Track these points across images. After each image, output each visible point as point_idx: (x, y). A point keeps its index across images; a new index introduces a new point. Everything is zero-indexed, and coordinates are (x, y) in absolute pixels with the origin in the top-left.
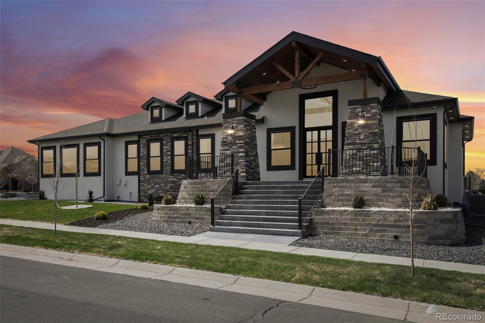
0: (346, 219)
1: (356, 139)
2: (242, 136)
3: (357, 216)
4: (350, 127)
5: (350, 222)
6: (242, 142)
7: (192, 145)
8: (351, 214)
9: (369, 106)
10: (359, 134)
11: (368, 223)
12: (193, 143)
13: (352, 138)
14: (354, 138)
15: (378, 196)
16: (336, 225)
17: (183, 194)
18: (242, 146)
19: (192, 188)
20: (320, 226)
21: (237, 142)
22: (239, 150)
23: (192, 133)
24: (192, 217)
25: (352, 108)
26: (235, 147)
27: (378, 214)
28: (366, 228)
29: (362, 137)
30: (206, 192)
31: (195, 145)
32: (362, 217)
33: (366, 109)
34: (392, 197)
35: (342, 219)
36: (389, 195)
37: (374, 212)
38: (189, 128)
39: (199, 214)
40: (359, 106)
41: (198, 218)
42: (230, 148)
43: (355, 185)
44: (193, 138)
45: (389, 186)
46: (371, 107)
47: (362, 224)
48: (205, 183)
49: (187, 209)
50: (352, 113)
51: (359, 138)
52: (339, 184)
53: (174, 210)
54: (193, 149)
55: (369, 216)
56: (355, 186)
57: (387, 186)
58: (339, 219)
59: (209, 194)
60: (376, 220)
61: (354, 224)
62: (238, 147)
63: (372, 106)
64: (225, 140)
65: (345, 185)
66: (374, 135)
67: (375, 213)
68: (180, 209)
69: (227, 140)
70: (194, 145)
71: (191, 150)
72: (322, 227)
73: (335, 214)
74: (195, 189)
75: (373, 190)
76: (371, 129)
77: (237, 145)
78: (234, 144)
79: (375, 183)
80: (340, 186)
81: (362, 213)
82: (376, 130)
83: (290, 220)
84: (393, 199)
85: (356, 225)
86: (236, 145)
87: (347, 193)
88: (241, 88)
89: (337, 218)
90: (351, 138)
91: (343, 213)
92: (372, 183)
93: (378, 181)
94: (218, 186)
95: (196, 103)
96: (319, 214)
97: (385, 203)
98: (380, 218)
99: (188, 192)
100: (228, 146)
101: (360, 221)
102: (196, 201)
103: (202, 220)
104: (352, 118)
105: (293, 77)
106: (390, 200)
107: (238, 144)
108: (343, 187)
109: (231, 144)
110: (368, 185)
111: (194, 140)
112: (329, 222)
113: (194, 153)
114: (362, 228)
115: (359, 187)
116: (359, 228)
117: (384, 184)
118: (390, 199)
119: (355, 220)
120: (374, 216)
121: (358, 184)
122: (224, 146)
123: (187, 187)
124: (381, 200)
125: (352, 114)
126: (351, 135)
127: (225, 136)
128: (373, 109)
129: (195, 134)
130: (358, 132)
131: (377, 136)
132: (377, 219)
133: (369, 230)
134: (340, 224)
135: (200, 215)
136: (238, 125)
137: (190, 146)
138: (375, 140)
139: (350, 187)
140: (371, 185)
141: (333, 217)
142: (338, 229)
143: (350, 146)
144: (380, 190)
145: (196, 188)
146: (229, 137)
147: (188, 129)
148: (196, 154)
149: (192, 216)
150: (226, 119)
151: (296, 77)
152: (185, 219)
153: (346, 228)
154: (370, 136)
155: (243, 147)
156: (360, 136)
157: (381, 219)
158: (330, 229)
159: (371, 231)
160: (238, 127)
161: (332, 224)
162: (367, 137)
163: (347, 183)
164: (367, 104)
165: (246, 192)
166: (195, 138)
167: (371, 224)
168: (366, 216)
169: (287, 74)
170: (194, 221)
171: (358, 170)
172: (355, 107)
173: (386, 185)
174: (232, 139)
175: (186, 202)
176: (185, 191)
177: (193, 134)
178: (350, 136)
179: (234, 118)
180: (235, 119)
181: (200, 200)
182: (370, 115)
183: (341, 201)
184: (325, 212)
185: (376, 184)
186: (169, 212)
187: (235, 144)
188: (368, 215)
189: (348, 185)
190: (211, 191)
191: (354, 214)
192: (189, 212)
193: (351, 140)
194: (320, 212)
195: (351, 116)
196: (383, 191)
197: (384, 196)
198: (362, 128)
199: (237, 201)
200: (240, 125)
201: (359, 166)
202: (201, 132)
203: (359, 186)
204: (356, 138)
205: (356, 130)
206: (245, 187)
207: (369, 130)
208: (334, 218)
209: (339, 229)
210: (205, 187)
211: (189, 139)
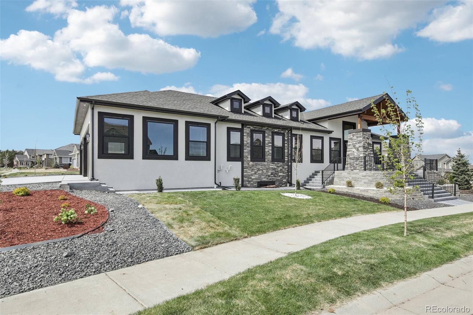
7: (288, 141)
21: (370, 147)
22: (371, 152)
23: (288, 131)
44: (288, 135)
71: (287, 144)
95: (271, 106)
100: (366, 149)
129: (290, 133)
148: (290, 148)
211: (285, 136)
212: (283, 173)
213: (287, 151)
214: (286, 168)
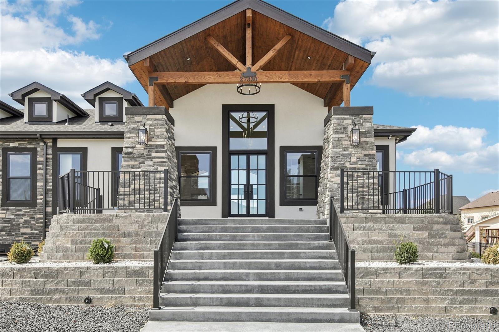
0: (409, 282)
1: (346, 162)
2: (163, 146)
3: (426, 278)
4: (337, 144)
5: (417, 288)
6: (163, 155)
7: (44, 163)
8: (416, 275)
9: (361, 117)
10: (350, 154)
11: (446, 289)
12: (47, 159)
13: (340, 159)
14: (343, 160)
15: (424, 243)
16: (393, 294)
17: (58, 241)
18: (164, 162)
19: (81, 230)
20: (366, 298)
21: (153, 154)
22: (157, 168)
23: (45, 143)
24: (95, 289)
25: (339, 118)
26: (151, 163)
27: (460, 273)
28: (444, 297)
29: (354, 159)
30: (114, 237)
31: (50, 163)
32: (435, 278)
33: (357, 121)
34: (444, 245)
35: (402, 284)
36: (439, 241)
37: (454, 270)
38: (41, 135)
39: (111, 282)
40: (348, 116)
41: (108, 291)
42: (140, 163)
43: (388, 226)
44: (46, 152)
45: (437, 228)
46: (365, 120)
47: (436, 291)
48: (111, 221)
49: (82, 273)
50: (338, 125)
51: (350, 161)
52: (362, 225)
53: (46, 275)
54: (46, 169)
55: (445, 278)
56: (387, 228)
57: (434, 229)
58: (398, 283)
59: (119, 241)
60: (459, 283)
61: (424, 291)
62: (156, 164)
63: (366, 118)
64: (130, 150)
65: (372, 226)
66: (370, 158)
67: (455, 272)
68: (62, 273)
69: (135, 151)
70: (48, 163)
71: (42, 169)
72: (369, 298)
73: (389, 275)
74: (88, 232)
75: (415, 234)
76: (366, 150)
77: (154, 160)
78: (148, 158)
79: (416, 224)
80: (364, 228)
81: (434, 273)
82: (372, 151)
83: (313, 288)
84: (446, 247)
85: (426, 293)
86: (152, 160)
87: (376, 238)
88: (154, 72)
89: (394, 282)
90: (338, 160)
91: (402, 273)
92: (412, 223)
93: (422, 221)
94: (138, 226)
95: (49, 101)
96: (360, 276)
97: (436, 254)
98: (464, 280)
99: (72, 236)
100: (136, 161)
101: (432, 286)
102: (98, 254)
103: (119, 294)
104: (339, 132)
105: (242, 65)
106: (442, 249)
107: (154, 158)
108: (369, 229)
109: (141, 157)
110: (407, 227)
111: (49, 155)
112: (380, 289)
113: (48, 176)
114: (438, 298)
115: (393, 230)
116: (432, 297)
117: (430, 226)
118: (441, 247)
119: (424, 284)
120: (453, 277)
121: (392, 225)
122: (129, 160)
123: (67, 227)
124: (429, 250)
125: (339, 127)
126: (338, 155)
127: (130, 143)
128: (367, 122)
129: (50, 146)
130: (348, 152)
131: (374, 160)
132: (461, 282)
133: (450, 302)
134: (400, 293)
135: (113, 284)
136: (155, 128)
137: (40, 164)
138: (372, 165)
139: (381, 229)
140: (412, 227)
141: (387, 280)
142: (397, 301)
143: (337, 171)
144: (426, 234)
145: (91, 230)
146: (138, 146)
147: (38, 135)
148: (51, 177)
149: (93, 286)
150: (132, 116)
151: (247, 67)
152: (76, 293)
153: (410, 299)
154: (364, 159)
155: (164, 164)
156: (350, 159)
157: (467, 281)
158: (383, 301)
159: (453, 301)
160: (154, 131)
161: (386, 292)
162: (361, 161)
163: (374, 223)
164: (359, 115)
165: (190, 237)
166: (50, 151)
167: (452, 291)
168: (440, 277)
169: (234, 60)
170: (99, 296)
171: (350, 206)
172: (342, 118)
173: (433, 227)
174: (145, 149)
175: (66, 257)
176: (63, 236)
177: (47, 146)
178: (337, 157)
179: (146, 115)
180: (148, 117)
181: (107, 253)
182: (364, 130)
183: (368, 252)
184: (371, 272)
185: (420, 226)
186: (34, 280)
187: (150, 158)
188: (444, 275)
189: (376, 226)
190: (124, 235)
191: (422, 275)
192: (85, 278)
193: (338, 163)
194: (363, 272)
195: (337, 129)
196: (431, 236)
197: (432, 244)
198: (353, 148)
199: (184, 253)
200: (158, 128)
201: (352, 199)
202: (61, 144)
203: (393, 228)
204: (345, 160)
205: (346, 149)
206: (185, 229)
207: (363, 150)
208: (389, 281)
209: (399, 301)
210: (109, 228)
211: (39, 153)
212: (31, 228)
213: (42, 184)
214: (40, 218)
